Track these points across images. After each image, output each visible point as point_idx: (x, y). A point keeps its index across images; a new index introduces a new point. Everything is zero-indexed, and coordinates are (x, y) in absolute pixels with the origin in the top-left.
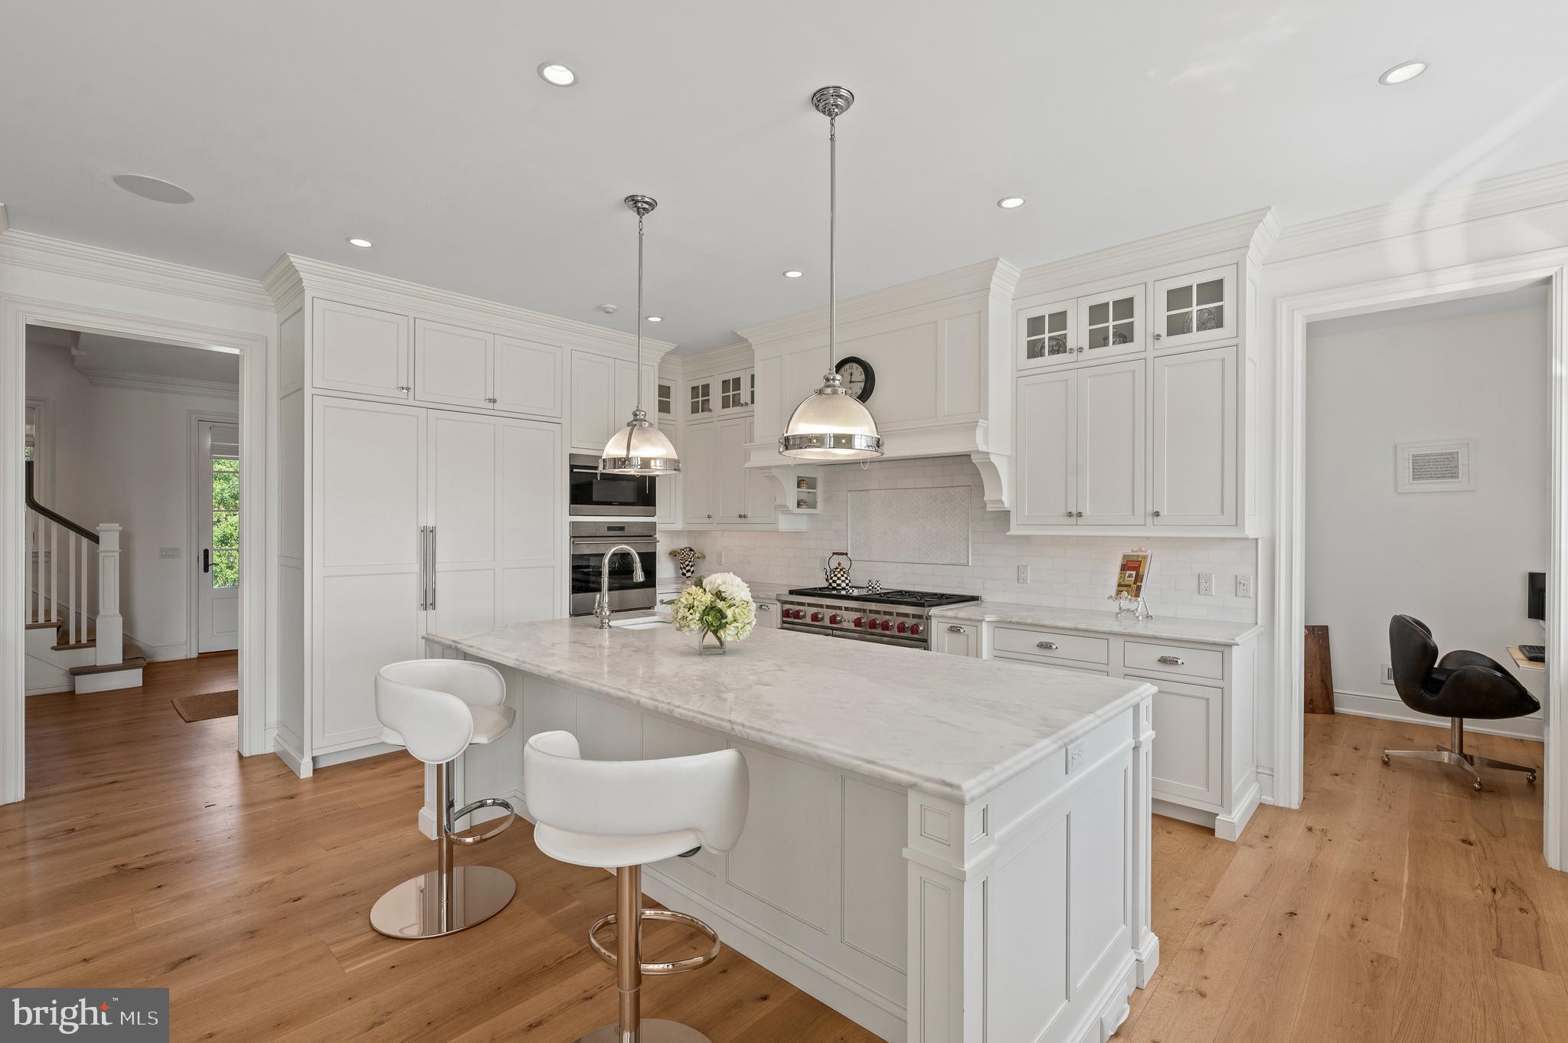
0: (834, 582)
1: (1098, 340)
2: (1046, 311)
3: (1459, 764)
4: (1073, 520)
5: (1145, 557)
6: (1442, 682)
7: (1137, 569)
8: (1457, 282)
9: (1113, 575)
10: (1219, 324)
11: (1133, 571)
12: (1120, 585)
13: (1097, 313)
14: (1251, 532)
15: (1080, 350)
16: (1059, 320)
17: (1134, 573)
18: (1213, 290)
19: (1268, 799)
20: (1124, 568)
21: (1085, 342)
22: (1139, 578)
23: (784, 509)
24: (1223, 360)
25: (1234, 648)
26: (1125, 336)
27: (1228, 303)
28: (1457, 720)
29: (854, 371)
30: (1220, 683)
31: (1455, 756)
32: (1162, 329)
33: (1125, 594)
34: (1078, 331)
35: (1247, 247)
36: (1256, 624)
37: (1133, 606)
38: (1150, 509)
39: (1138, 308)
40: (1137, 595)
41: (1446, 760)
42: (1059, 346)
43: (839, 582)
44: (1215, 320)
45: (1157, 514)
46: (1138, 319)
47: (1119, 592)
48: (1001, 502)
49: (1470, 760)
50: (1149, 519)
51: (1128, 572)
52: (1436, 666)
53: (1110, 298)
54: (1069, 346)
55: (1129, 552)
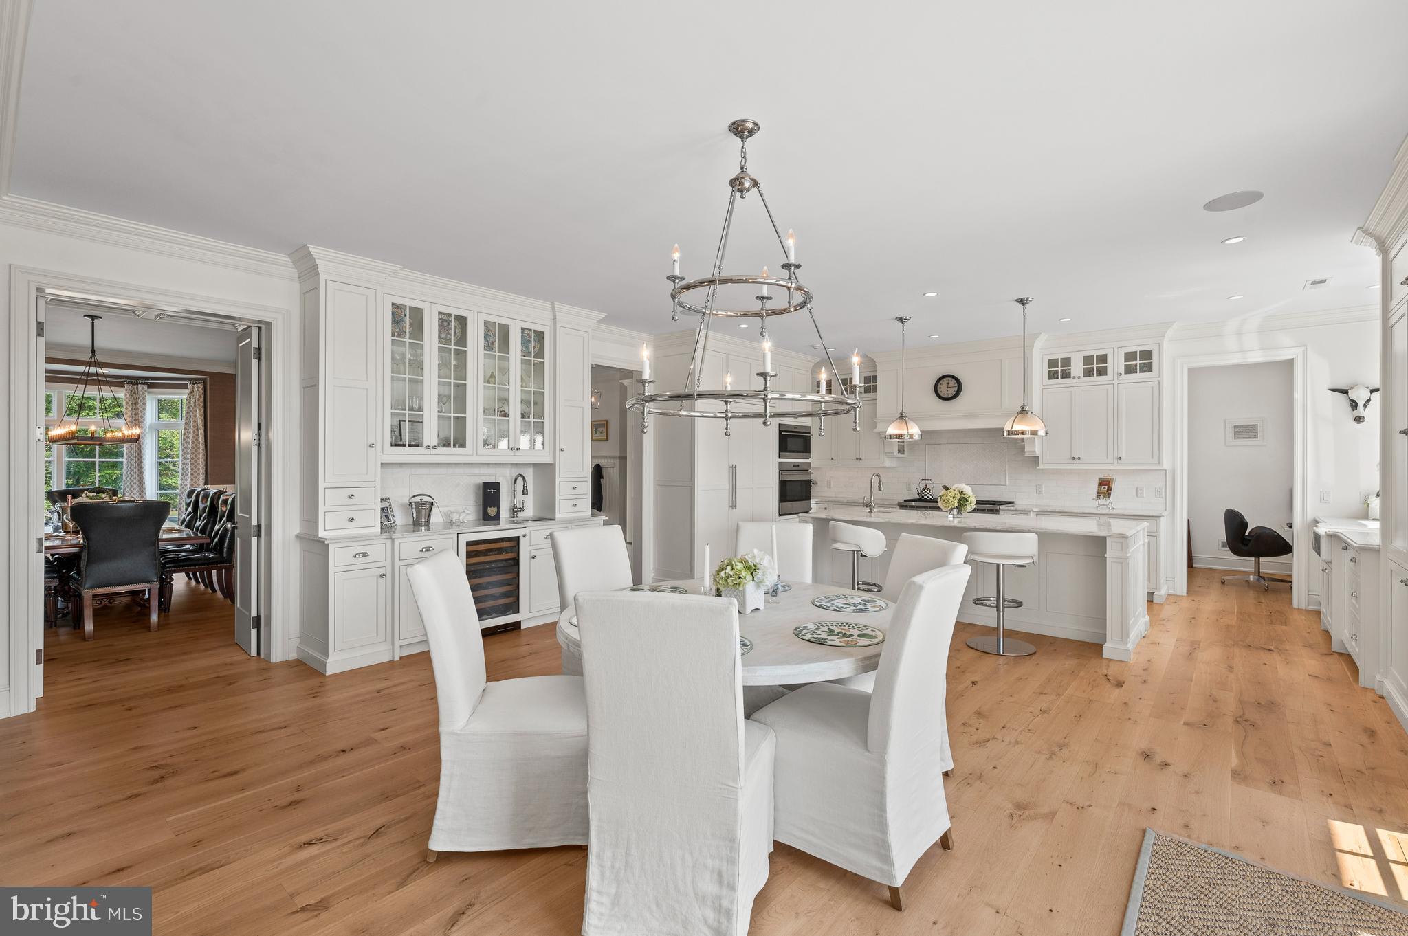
0: (926, 495)
1: (1088, 373)
2: (1060, 357)
3: (1258, 580)
4: (1075, 460)
5: (1112, 479)
6: (1250, 540)
7: (1108, 485)
8: (1256, 357)
9: (1094, 488)
10: (1150, 370)
11: (1105, 487)
12: (1098, 493)
13: (1088, 360)
14: (1165, 467)
15: (1079, 377)
16: (1067, 362)
17: (1106, 487)
18: (1148, 355)
19: (1171, 592)
20: (1100, 484)
21: (1081, 373)
22: (1109, 489)
23: (890, 455)
24: (1153, 388)
25: (1162, 518)
26: (1102, 372)
27: (1155, 361)
28: (1257, 559)
29: (950, 382)
30: (1155, 534)
31: (1257, 577)
32: (1122, 370)
33: (1102, 497)
34: (1077, 368)
35: (1164, 336)
36: (1166, 510)
37: (1106, 503)
38: (1116, 456)
39: (1109, 359)
40: (1109, 497)
41: (1252, 580)
42: (1066, 375)
43: (928, 495)
44: (1148, 368)
45: (1120, 458)
46: (1110, 365)
47: (1098, 497)
48: (1035, 452)
49: (1263, 578)
50: (1116, 461)
51: (1103, 487)
52: (1247, 534)
53: (1095, 353)
54: (1072, 375)
55: (1102, 477)
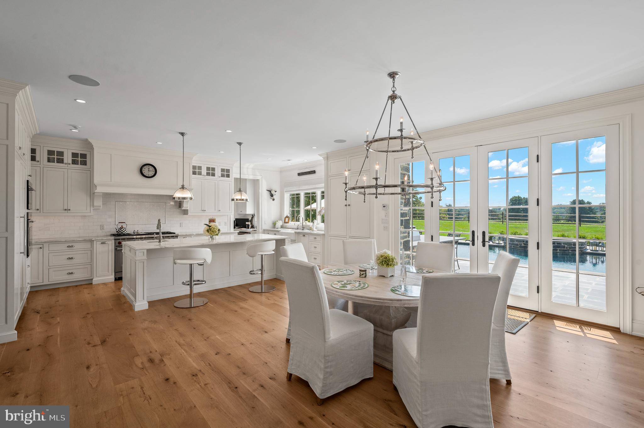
1: (208, 174)
2: (197, 165)
4: (203, 211)
5: (215, 219)
10: (229, 177)
13: (208, 169)
16: (200, 168)
18: (228, 171)
24: (230, 184)
26: (213, 175)
27: (230, 174)
29: (150, 168)
32: (220, 175)
34: (204, 171)
38: (218, 209)
45: (220, 211)
46: (216, 172)
53: (211, 166)
54: (202, 174)
55: (210, 218)
